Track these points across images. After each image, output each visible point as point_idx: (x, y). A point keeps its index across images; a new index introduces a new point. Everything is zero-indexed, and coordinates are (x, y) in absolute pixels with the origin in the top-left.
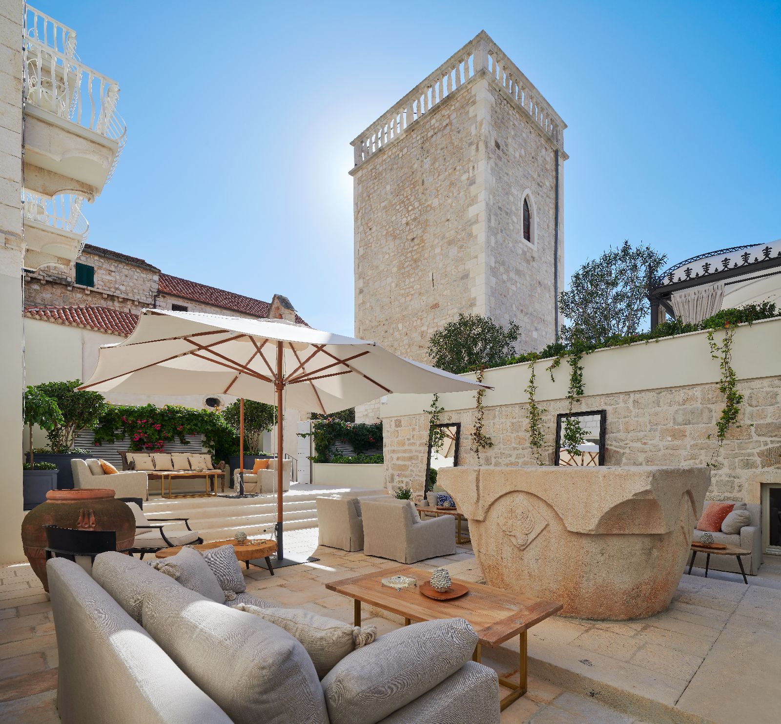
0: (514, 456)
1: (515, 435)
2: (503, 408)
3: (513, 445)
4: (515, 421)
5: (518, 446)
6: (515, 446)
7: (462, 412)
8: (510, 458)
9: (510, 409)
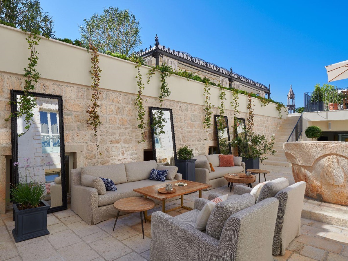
0: (118, 135)
1: (119, 117)
2: (110, 93)
3: (118, 125)
4: (120, 105)
5: (121, 126)
6: (120, 126)
7: (64, 84)
8: (115, 136)
9: (116, 95)
